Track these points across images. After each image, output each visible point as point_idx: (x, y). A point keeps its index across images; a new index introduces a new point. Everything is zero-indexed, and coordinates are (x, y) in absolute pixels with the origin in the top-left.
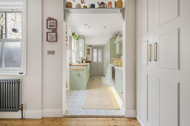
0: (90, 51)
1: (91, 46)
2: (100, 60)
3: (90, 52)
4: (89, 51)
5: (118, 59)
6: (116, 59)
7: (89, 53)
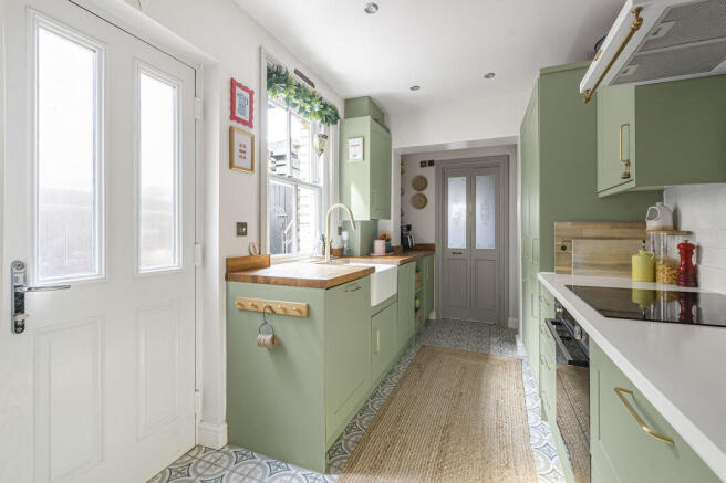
0: (424, 192)
1: (431, 163)
2: (485, 239)
3: (430, 192)
4: (423, 189)
5: (616, 232)
6: (590, 230)
7: (421, 202)
